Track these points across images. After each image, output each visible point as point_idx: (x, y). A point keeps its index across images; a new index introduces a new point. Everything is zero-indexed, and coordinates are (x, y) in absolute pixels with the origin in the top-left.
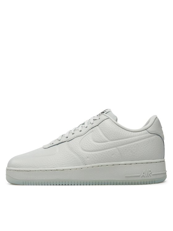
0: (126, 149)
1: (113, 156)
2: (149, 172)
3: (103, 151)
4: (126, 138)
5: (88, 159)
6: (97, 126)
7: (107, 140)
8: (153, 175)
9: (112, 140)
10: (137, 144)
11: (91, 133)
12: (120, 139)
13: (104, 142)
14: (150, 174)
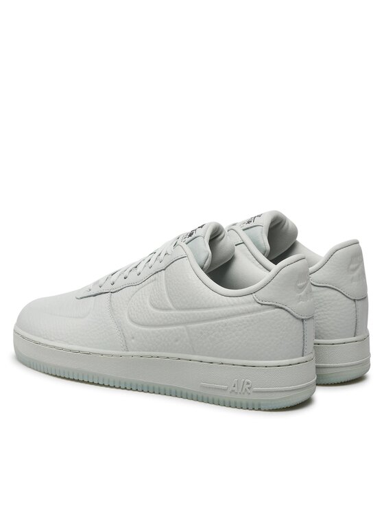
0: (201, 333)
1: (177, 343)
2: (245, 383)
3: (161, 329)
4: (205, 308)
5: (133, 341)
6: (164, 270)
7: (171, 306)
8: (254, 392)
9: (178, 309)
10: (226, 324)
11: (152, 284)
12: (194, 309)
13: (166, 310)
14: (248, 389)
